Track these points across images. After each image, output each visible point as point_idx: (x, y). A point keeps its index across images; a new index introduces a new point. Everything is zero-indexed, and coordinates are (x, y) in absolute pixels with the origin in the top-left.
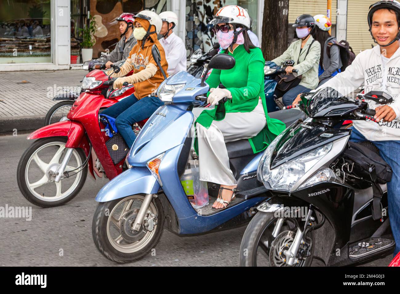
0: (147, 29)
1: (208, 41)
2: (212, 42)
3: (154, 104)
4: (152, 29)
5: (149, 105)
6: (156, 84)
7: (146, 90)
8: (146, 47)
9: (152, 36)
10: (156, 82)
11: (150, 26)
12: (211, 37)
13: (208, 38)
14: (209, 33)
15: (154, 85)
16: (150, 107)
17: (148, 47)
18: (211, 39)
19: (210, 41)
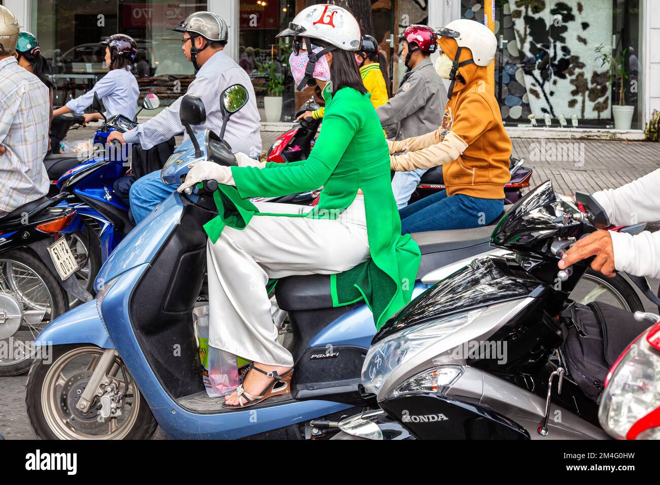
0: (453, 57)
1: (533, 88)
2: (543, 91)
3: (464, 210)
4: (464, 57)
5: (452, 212)
6: (474, 169)
7: (457, 181)
8: (457, 93)
9: (462, 71)
10: (473, 167)
11: (460, 49)
12: (541, 81)
13: (534, 81)
14: (537, 73)
15: (469, 171)
16: (454, 216)
17: (459, 93)
18: (542, 86)
19: (538, 89)
